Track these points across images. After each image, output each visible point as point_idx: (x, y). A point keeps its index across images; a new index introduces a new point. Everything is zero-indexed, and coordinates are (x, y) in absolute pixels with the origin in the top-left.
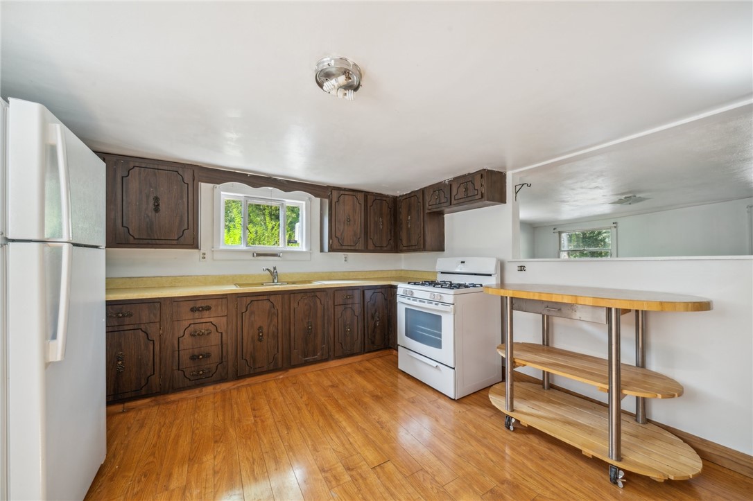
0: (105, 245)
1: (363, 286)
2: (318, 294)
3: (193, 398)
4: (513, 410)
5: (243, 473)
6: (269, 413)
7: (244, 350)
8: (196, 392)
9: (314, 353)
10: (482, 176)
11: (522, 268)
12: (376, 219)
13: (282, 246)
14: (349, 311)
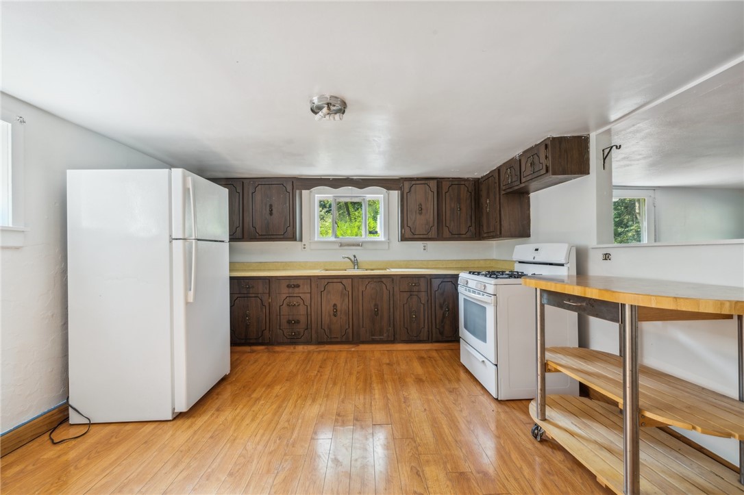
0: (228, 240)
1: (430, 275)
2: (383, 280)
3: (289, 352)
4: (544, 419)
5: (291, 401)
6: (329, 372)
7: (323, 323)
8: (291, 348)
9: (381, 333)
10: (546, 146)
11: (607, 257)
12: (453, 205)
13: (364, 237)
14: (415, 298)
